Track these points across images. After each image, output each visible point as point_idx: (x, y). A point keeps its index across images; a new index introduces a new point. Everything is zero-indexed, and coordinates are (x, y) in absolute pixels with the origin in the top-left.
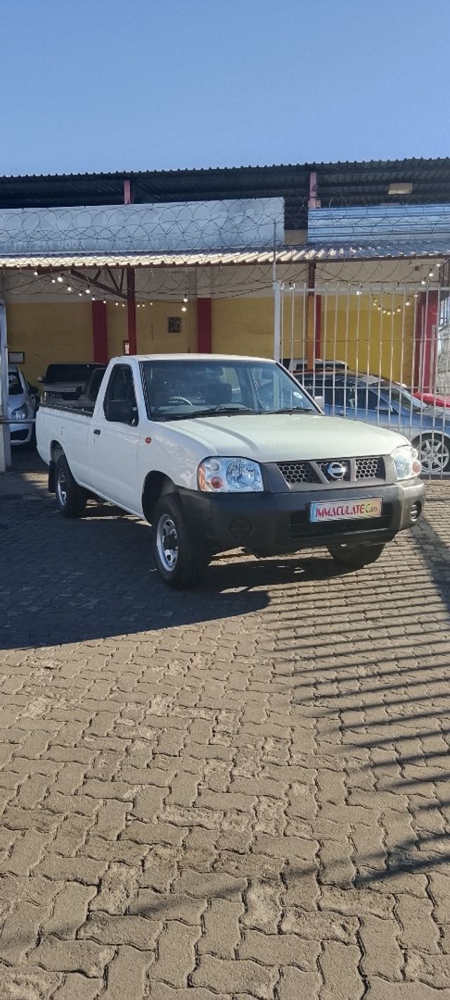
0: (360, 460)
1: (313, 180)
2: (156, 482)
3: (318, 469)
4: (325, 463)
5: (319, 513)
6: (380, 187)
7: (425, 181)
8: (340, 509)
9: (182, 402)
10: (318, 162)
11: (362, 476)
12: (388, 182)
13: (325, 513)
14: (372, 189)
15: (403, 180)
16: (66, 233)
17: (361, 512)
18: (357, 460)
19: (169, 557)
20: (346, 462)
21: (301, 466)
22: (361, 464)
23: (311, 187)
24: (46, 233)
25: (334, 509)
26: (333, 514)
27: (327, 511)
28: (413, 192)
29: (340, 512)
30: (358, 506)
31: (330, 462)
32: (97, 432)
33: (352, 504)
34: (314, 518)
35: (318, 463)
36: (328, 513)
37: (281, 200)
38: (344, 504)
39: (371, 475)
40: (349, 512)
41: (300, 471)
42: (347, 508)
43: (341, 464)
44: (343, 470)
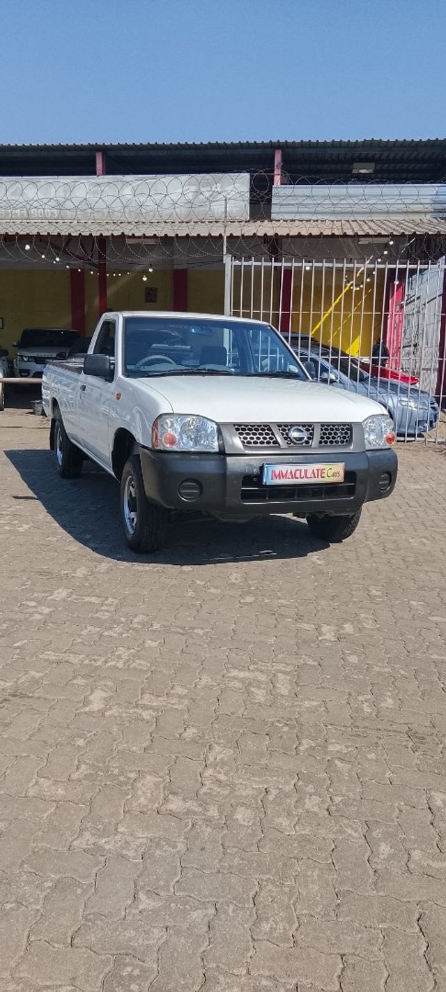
0: (326, 426)
1: (278, 158)
2: (123, 439)
3: (277, 431)
4: (285, 427)
5: (275, 475)
6: (346, 166)
7: (388, 161)
8: (298, 473)
11: (325, 442)
12: (354, 160)
13: (281, 475)
14: (338, 167)
16: (30, 203)
17: (322, 476)
18: (322, 426)
19: (133, 519)
20: (309, 427)
21: (260, 428)
22: (324, 430)
23: (276, 165)
24: (12, 202)
25: (291, 472)
26: (290, 477)
27: (284, 474)
28: (376, 171)
29: (298, 475)
30: (318, 470)
31: (292, 426)
32: (83, 388)
33: (311, 468)
34: (268, 480)
35: (280, 426)
36: (285, 476)
37: (246, 177)
38: (303, 467)
39: (331, 442)
40: (308, 476)
41: (256, 431)
42: (306, 471)
43: (303, 429)
44: (305, 435)
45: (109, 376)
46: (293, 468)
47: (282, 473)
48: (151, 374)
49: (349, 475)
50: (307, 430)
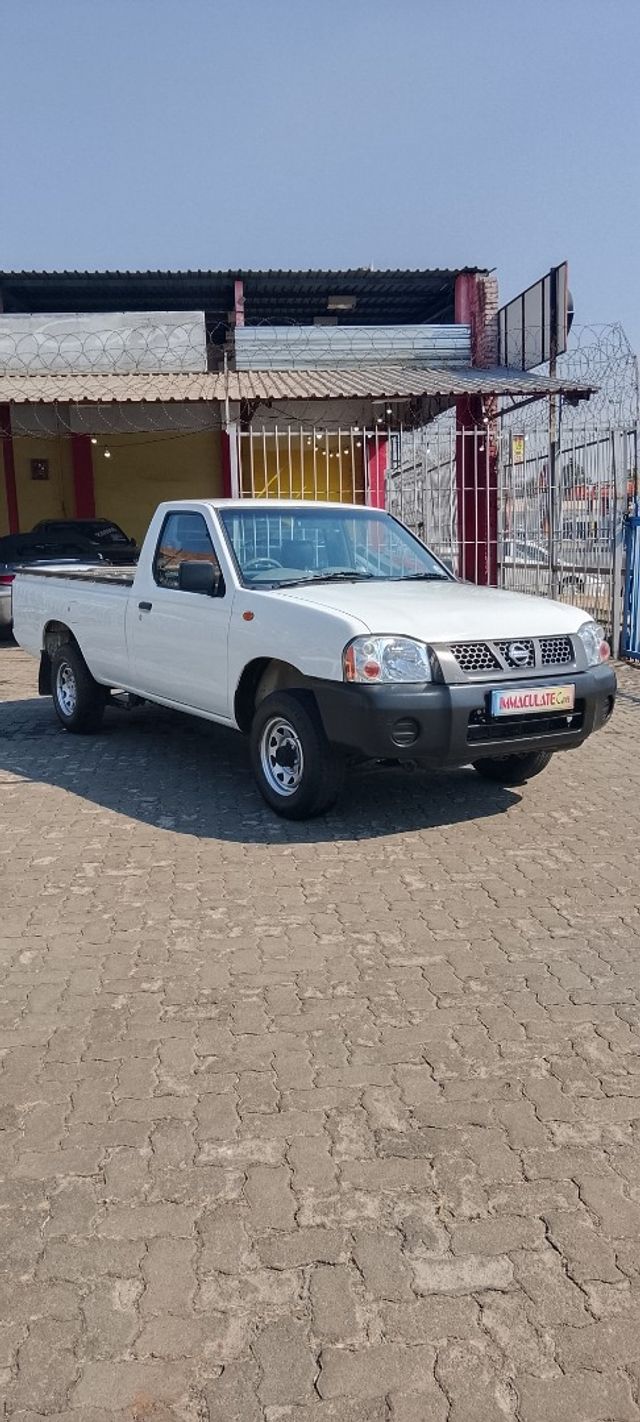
0: (545, 641)
1: (239, 292)
3: (496, 651)
4: (504, 644)
5: (504, 704)
6: (318, 300)
7: (371, 293)
8: (528, 700)
9: (270, 566)
10: (245, 270)
11: (548, 661)
12: (329, 293)
14: (305, 301)
15: (346, 292)
17: (552, 704)
18: (540, 641)
19: (281, 776)
20: (526, 643)
21: (476, 648)
22: (545, 645)
23: (236, 300)
25: (521, 699)
26: (520, 705)
27: (513, 701)
28: (358, 305)
29: (528, 703)
30: (548, 695)
31: (510, 643)
32: (145, 606)
33: (540, 692)
34: (498, 711)
35: (496, 644)
36: (514, 704)
37: (201, 315)
38: (532, 692)
39: (558, 660)
40: (539, 702)
41: (475, 655)
42: (536, 696)
43: (522, 646)
44: (526, 653)
45: (216, 588)
46: (522, 693)
47: (511, 702)
48: (282, 584)
49: (579, 703)
50: (527, 647)
